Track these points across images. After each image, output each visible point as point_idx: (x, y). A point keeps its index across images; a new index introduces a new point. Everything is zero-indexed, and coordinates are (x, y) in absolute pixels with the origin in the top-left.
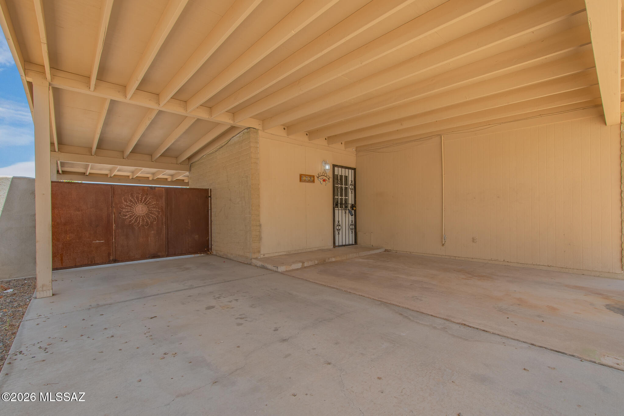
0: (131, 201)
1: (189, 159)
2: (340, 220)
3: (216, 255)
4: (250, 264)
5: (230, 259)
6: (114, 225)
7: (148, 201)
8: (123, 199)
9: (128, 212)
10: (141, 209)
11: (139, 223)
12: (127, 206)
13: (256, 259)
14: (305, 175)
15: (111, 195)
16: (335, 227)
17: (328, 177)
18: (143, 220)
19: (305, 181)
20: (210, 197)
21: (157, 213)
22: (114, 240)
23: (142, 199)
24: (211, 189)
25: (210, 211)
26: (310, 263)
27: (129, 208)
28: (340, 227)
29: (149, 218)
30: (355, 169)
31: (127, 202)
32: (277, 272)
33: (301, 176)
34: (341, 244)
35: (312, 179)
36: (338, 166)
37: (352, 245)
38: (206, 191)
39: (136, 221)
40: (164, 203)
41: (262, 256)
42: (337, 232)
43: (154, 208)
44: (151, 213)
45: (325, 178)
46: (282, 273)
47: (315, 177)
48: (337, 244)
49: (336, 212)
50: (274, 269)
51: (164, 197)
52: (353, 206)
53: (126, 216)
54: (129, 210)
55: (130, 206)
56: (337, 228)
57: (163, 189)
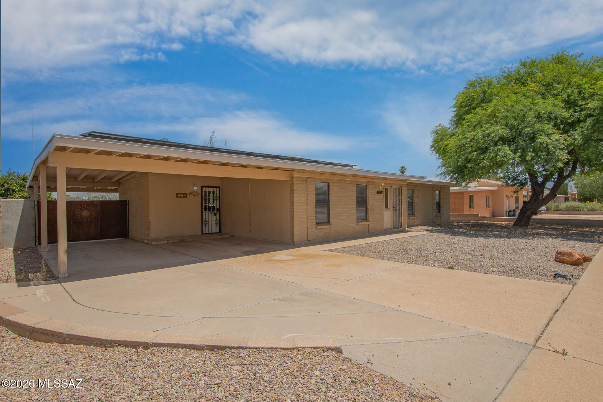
0: (80, 209)
1: (118, 180)
2: (207, 218)
3: (131, 239)
4: (143, 242)
5: (136, 240)
6: (71, 222)
7: (90, 208)
8: (76, 208)
9: (79, 215)
10: (86, 213)
11: (85, 220)
12: (78, 212)
13: (146, 239)
14: (181, 194)
15: (69, 207)
16: (203, 223)
17: (198, 194)
18: (87, 219)
19: (180, 197)
20: (128, 205)
21: (95, 215)
22: (71, 230)
23: (86, 208)
24: (128, 201)
25: (128, 213)
26: (173, 241)
27: (79, 213)
28: (207, 223)
29: (91, 218)
30: (219, 187)
31: (78, 210)
32: (151, 245)
33: (177, 194)
34: (207, 232)
35: (185, 195)
36: (205, 187)
37: (217, 233)
38: (126, 201)
39: (83, 219)
40: (99, 209)
41: (150, 238)
42: (204, 226)
43: (93, 212)
44: (92, 215)
45: (195, 194)
46: (153, 245)
47: (188, 194)
48: (204, 232)
49: (204, 214)
50: (151, 243)
51: (99, 206)
52: (219, 210)
53: (78, 217)
54: (79, 214)
55: (80, 212)
56: (205, 223)
57: (99, 202)
